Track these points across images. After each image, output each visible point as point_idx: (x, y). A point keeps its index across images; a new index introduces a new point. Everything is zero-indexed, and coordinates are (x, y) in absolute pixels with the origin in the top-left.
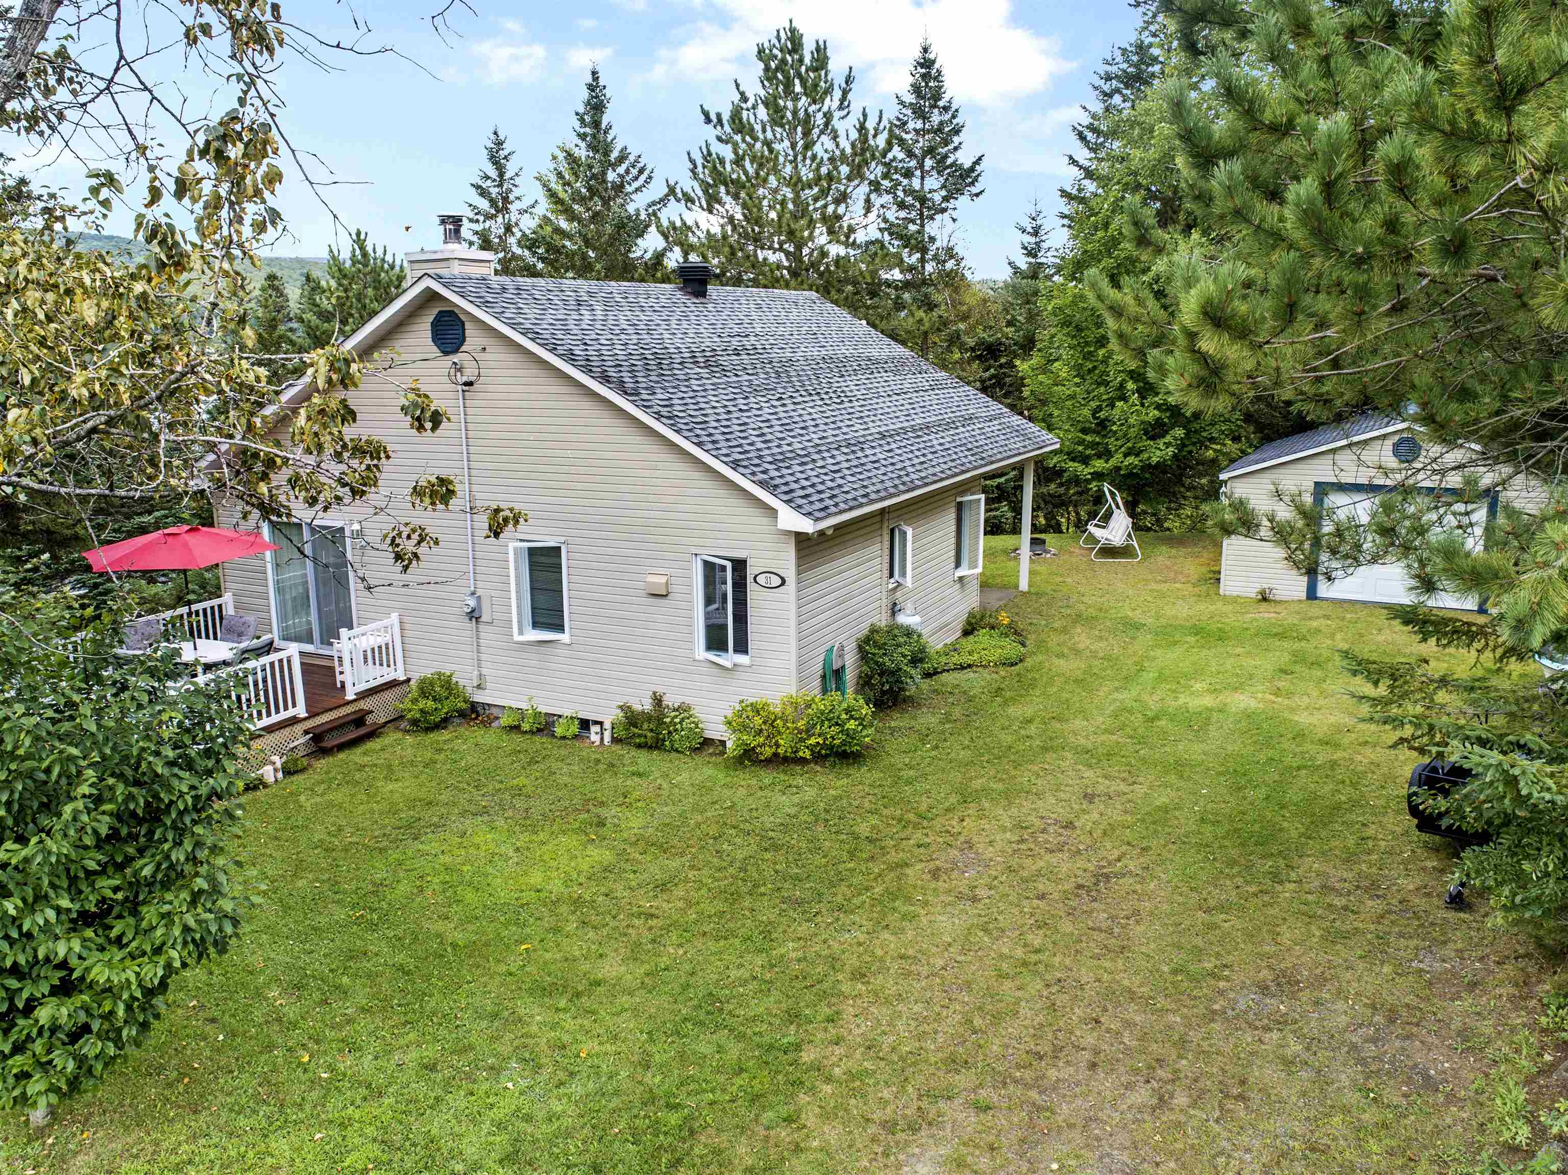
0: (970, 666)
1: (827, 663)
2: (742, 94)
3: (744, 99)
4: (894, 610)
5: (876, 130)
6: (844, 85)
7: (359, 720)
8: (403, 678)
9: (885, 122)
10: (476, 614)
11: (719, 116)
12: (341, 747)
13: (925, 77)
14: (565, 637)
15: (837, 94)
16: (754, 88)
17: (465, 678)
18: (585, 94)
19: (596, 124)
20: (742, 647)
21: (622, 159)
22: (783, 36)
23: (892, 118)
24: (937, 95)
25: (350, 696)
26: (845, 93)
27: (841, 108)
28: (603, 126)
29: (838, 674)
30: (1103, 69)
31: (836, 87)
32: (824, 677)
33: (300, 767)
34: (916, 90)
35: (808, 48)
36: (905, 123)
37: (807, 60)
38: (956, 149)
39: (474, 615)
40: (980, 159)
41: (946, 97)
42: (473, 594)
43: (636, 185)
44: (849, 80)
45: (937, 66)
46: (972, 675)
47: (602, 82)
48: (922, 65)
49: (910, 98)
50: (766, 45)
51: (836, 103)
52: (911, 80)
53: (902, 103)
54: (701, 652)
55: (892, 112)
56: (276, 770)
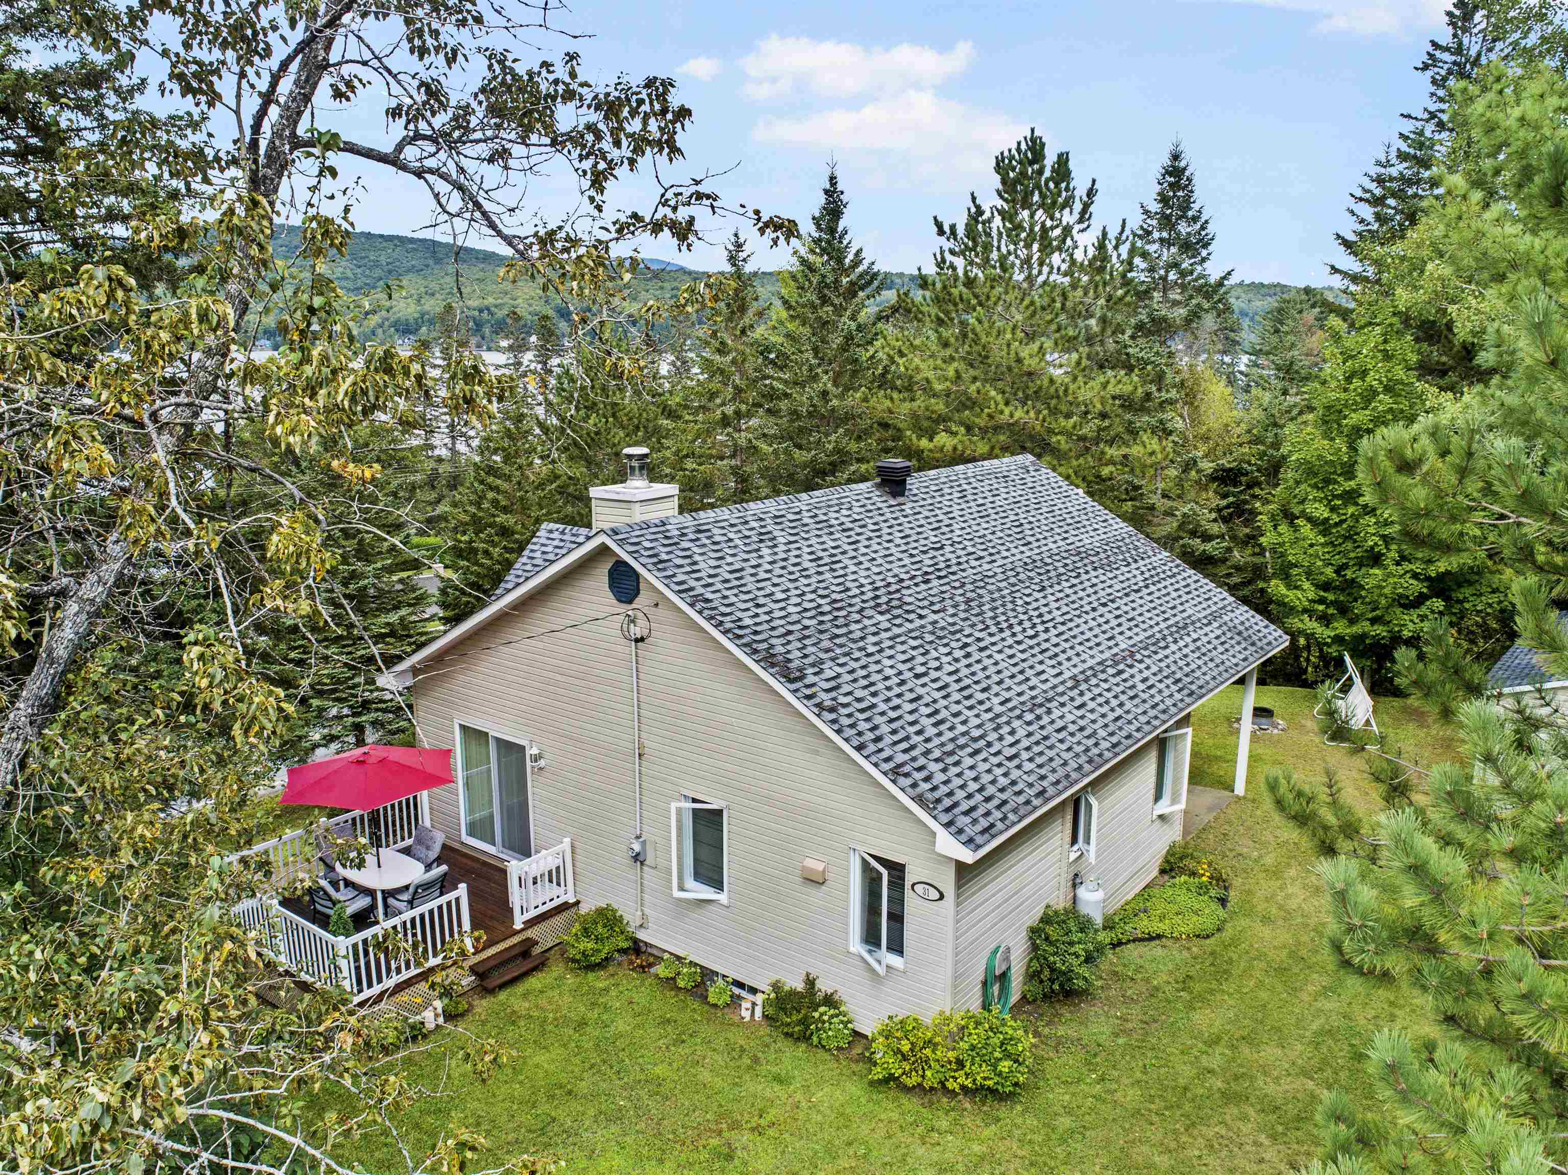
0: (1159, 937)
1: (989, 969)
2: (978, 207)
3: (980, 212)
4: (1076, 881)
5: (1118, 239)
6: (1085, 198)
7: (525, 950)
8: (572, 901)
9: (1127, 232)
10: (641, 858)
11: (953, 228)
12: (503, 986)
13: (1173, 186)
14: (723, 898)
15: (1078, 207)
16: (990, 201)
17: (630, 915)
18: (822, 199)
19: (832, 231)
20: (897, 947)
21: (857, 262)
22: (1023, 147)
23: (1136, 227)
24: (1186, 205)
25: (518, 926)
26: (1086, 207)
27: (1081, 221)
28: (840, 229)
29: (1003, 978)
30: (1374, 171)
31: (1077, 200)
32: (985, 984)
33: (460, 1010)
34: (1163, 199)
35: (1050, 159)
36: (1149, 233)
37: (1047, 173)
38: (1204, 260)
39: (638, 858)
40: (1229, 273)
41: (1196, 207)
42: (638, 837)
43: (868, 291)
44: (1091, 193)
45: (1187, 173)
46: (1160, 952)
47: (840, 187)
48: (1170, 174)
49: (1155, 207)
50: (1006, 154)
51: (1076, 216)
52: (1158, 188)
53: (1146, 212)
54: (856, 945)
55: (1135, 221)
56: (437, 1015)
